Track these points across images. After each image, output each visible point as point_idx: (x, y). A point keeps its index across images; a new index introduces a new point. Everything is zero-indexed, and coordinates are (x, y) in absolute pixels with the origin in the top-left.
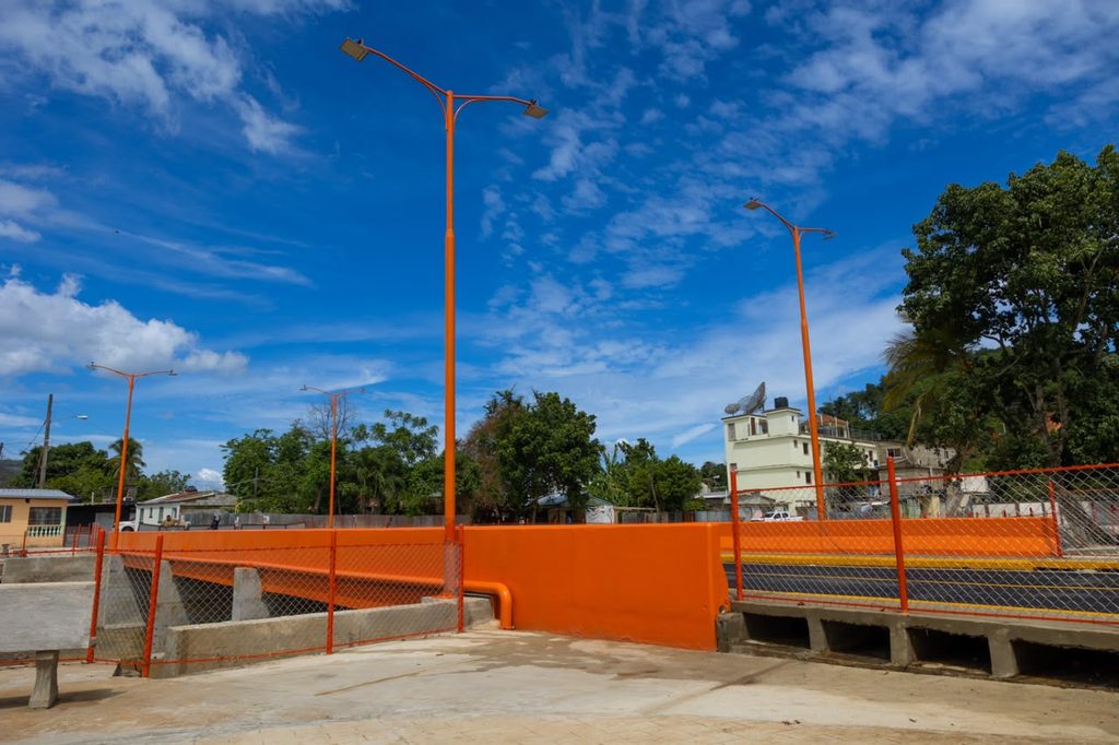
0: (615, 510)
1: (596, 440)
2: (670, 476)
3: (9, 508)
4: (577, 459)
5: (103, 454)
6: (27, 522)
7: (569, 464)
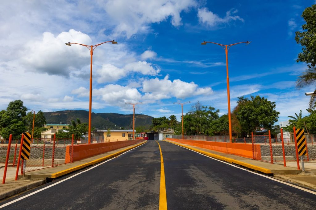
0: (290, 134)
1: (275, 110)
2: (312, 121)
3: (124, 134)
4: (264, 117)
5: (168, 119)
6: (128, 137)
7: (262, 119)
